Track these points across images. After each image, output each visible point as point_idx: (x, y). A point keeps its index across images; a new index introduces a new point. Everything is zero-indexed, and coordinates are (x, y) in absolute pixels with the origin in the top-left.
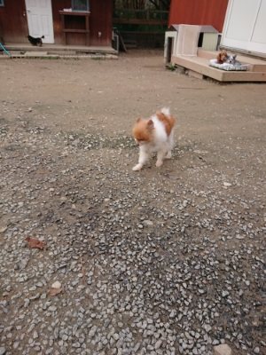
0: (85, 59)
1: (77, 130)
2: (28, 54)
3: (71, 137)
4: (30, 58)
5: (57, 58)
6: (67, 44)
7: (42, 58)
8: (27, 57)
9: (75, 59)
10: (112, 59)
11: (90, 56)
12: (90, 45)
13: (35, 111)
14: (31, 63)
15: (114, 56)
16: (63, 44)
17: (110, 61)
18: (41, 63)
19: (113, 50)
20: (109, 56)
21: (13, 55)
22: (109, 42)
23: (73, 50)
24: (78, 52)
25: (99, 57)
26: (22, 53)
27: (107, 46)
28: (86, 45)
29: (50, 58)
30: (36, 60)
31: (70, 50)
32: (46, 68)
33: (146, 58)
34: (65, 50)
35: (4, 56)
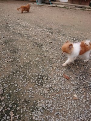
0: (78, 9)
1: (77, 37)
3: (74, 39)
4: (59, 7)
5: (68, 8)
6: (72, 3)
7: (63, 7)
8: (58, 7)
9: (74, 9)
10: (88, 10)
11: (80, 9)
12: (81, 4)
13: (61, 27)
14: (59, 9)
15: (90, 10)
16: (70, 3)
17: (88, 11)
18: (62, 9)
19: (89, 7)
20: (88, 9)
21: (53, 6)
22: (88, 3)
23: (74, 6)
24: (76, 7)
25: (84, 9)
26: (56, 5)
27: (87, 5)
28: (79, 4)
29: (65, 8)
30: (61, 8)
31: (73, 6)
32: (64, 11)
34: (71, 5)
35: (50, 5)
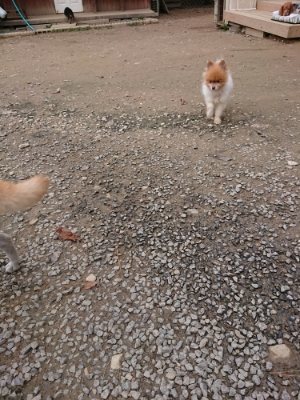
0: (120, 26)
1: (110, 110)
2: (55, 27)
3: (104, 119)
4: (58, 31)
5: (88, 29)
6: (98, 11)
7: (71, 30)
8: (54, 31)
9: (108, 27)
10: (150, 23)
11: (125, 22)
12: (125, 9)
13: (64, 92)
14: (58, 38)
15: (153, 20)
16: (92, 11)
17: (149, 26)
18: (69, 37)
19: (152, 12)
20: (147, 20)
21: (38, 31)
22: (147, 4)
23: (106, 17)
24: (111, 19)
25: (135, 22)
26: (47, 27)
27: (144, 8)
28: (120, 10)
29: (79, 29)
30: (63, 33)
31: (102, 17)
32: (75, 42)
33: (193, 19)
34: (96, 18)
35: (28, 32)
